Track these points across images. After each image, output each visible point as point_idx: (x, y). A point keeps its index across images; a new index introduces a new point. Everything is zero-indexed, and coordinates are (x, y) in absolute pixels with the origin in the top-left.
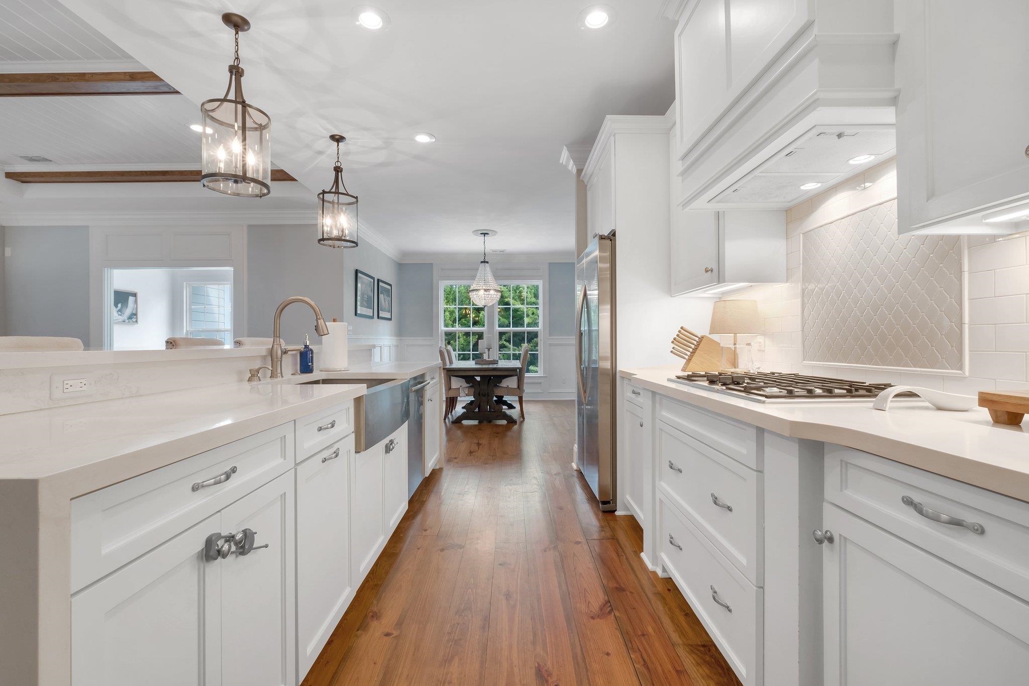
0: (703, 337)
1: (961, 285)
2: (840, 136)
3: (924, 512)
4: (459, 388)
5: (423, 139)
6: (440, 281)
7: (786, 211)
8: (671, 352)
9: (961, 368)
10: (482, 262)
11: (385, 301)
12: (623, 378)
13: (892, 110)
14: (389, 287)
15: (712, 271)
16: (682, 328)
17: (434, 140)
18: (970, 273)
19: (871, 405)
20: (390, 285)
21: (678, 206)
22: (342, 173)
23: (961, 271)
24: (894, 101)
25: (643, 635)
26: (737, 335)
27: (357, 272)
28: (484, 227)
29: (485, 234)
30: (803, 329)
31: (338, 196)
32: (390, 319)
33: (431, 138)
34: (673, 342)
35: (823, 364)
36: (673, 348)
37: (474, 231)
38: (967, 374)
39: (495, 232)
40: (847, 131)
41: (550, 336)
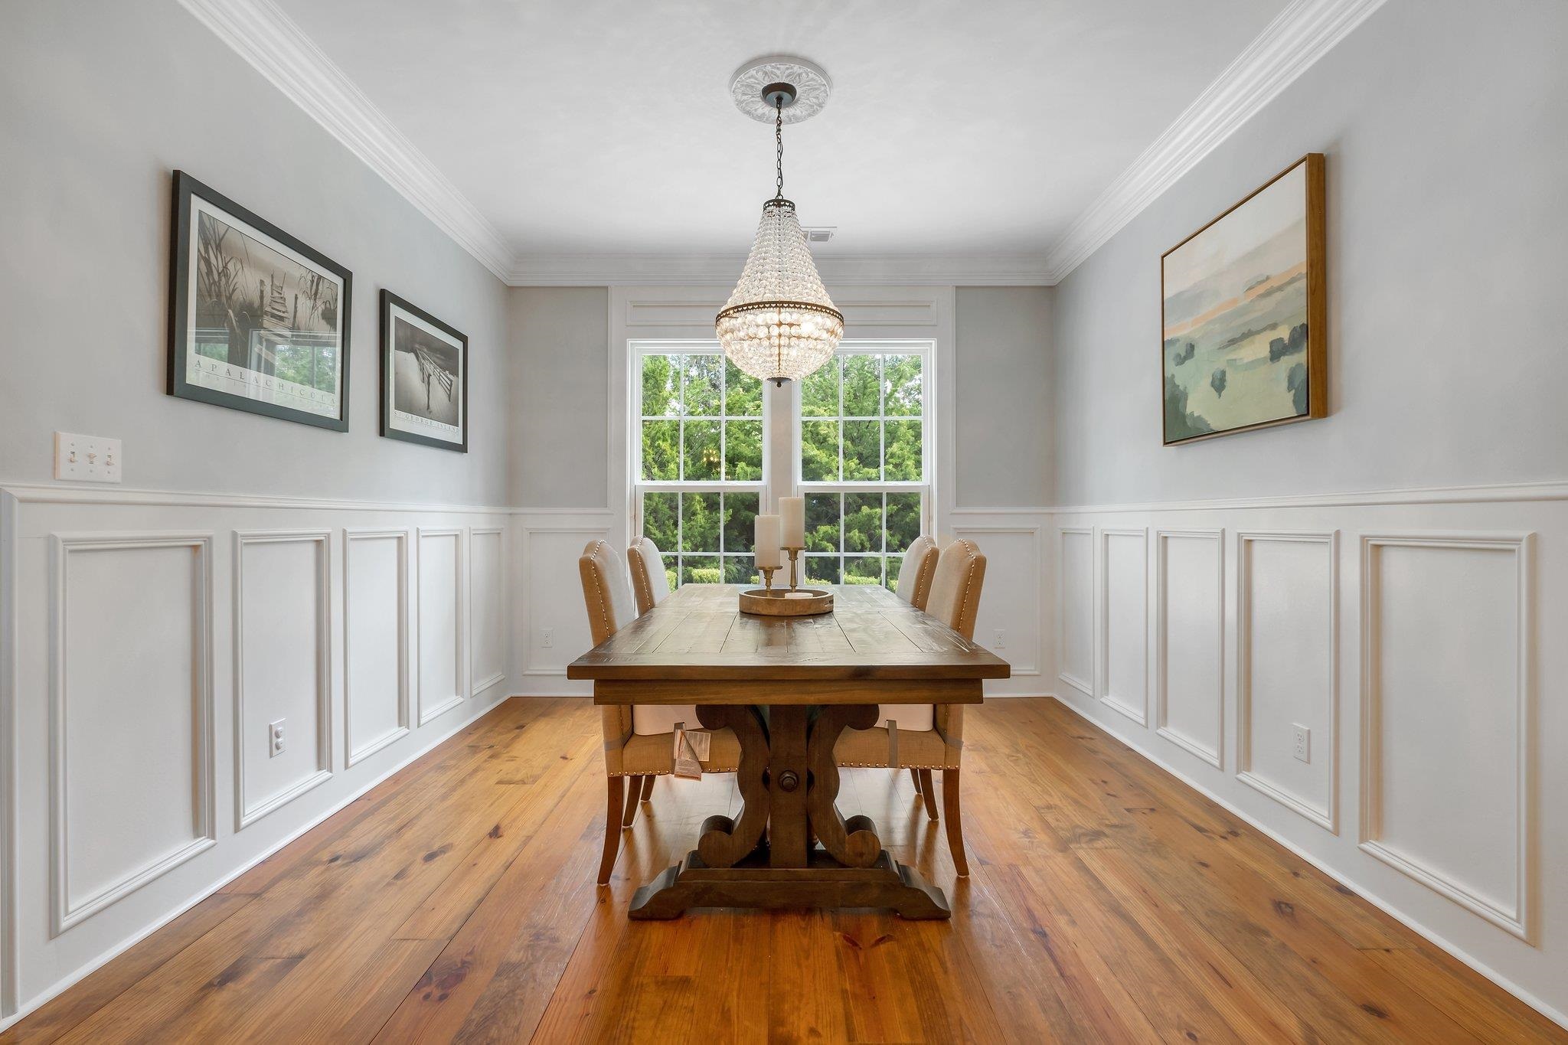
4: (672, 735)
6: (630, 342)
11: (428, 383)
14: (458, 344)
20: (464, 339)
32: (462, 448)
41: (958, 505)
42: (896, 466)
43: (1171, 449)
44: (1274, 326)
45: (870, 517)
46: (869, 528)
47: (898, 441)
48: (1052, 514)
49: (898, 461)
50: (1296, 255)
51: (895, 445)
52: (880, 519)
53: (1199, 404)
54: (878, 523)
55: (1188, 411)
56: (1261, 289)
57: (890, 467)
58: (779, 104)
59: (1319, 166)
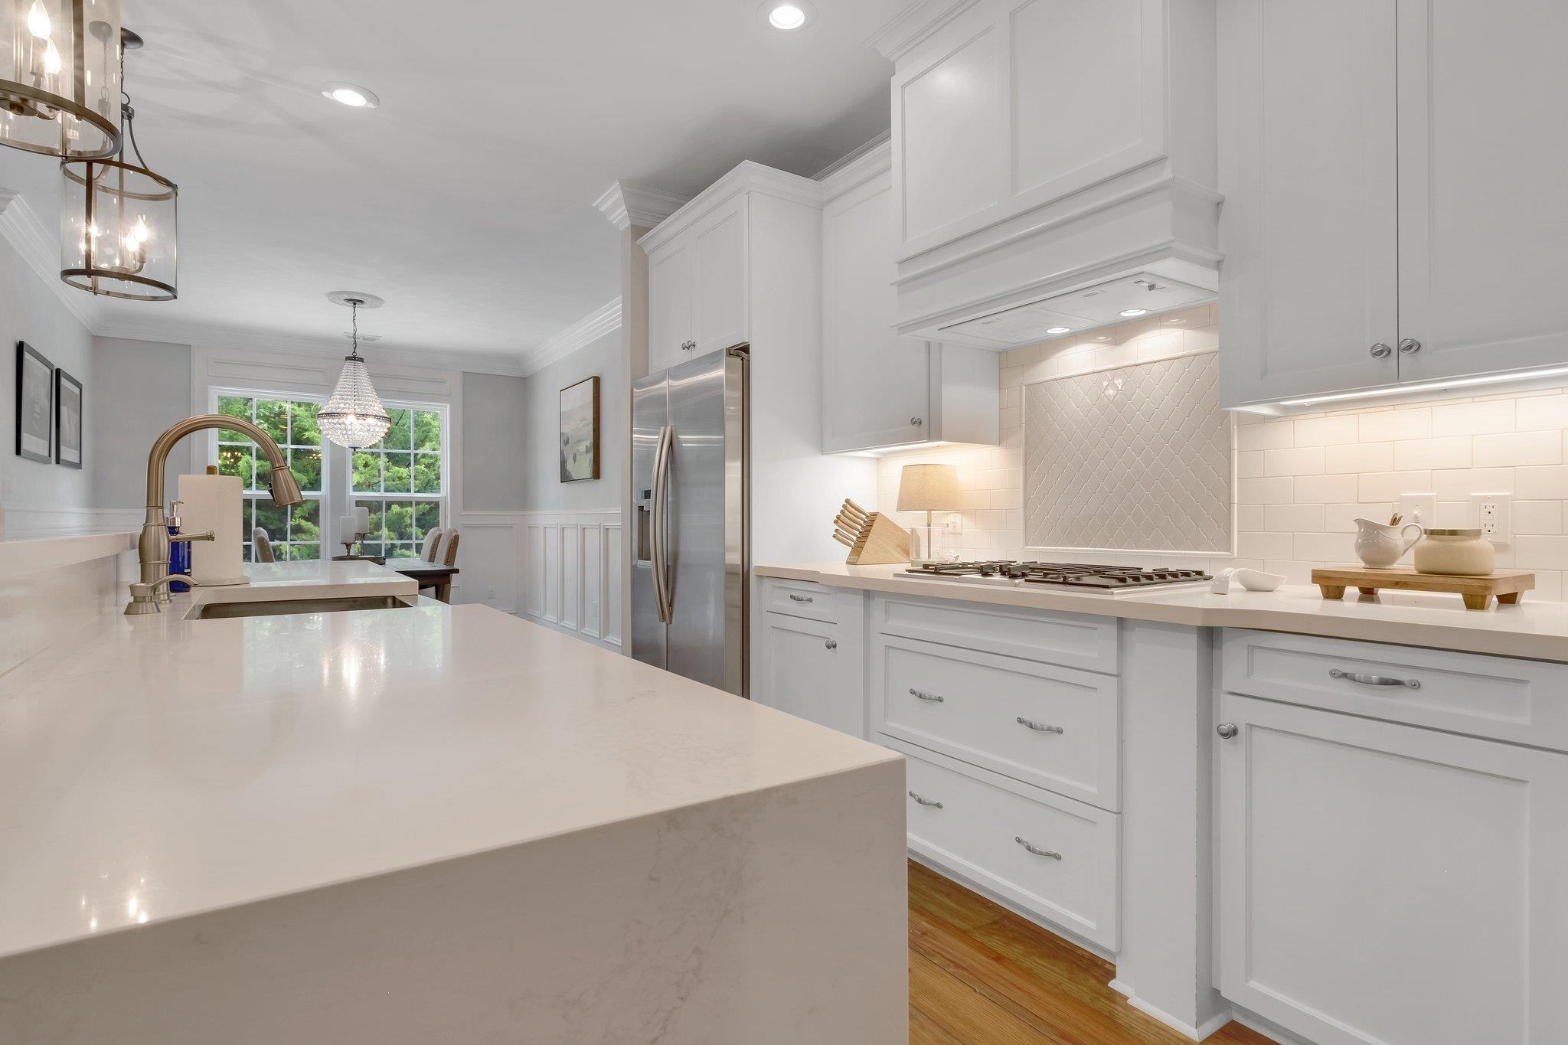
0: (875, 515)
1: (1230, 463)
2: (1152, 287)
3: (1357, 679)
5: (350, 98)
6: (211, 387)
7: (1000, 353)
8: (834, 536)
9: (1229, 549)
10: (348, 358)
11: (69, 423)
12: (761, 577)
13: (1214, 274)
14: (76, 390)
15: (920, 423)
16: (847, 501)
17: (371, 106)
18: (1239, 452)
19: (1209, 588)
20: (80, 386)
21: (892, 327)
22: (133, 121)
23: (1230, 449)
24: (1218, 265)
25: (924, 934)
26: (933, 512)
27: (20, 348)
28: (358, 287)
29: (355, 302)
30: (1026, 505)
31: (121, 175)
32: (78, 466)
33: (369, 101)
34: (836, 522)
35: (1056, 550)
36: (836, 531)
37: (332, 293)
38: (1236, 555)
39: (378, 301)
40: (1159, 284)
41: (465, 508)
42: (428, 466)
43: (565, 484)
44: (586, 440)
45: (401, 516)
46: (400, 527)
47: (431, 441)
48: (524, 515)
49: (430, 461)
51: (427, 445)
52: (411, 517)
53: (569, 466)
54: (409, 522)
55: (567, 468)
56: (584, 423)
57: (423, 467)
58: (355, 304)
59: (597, 381)
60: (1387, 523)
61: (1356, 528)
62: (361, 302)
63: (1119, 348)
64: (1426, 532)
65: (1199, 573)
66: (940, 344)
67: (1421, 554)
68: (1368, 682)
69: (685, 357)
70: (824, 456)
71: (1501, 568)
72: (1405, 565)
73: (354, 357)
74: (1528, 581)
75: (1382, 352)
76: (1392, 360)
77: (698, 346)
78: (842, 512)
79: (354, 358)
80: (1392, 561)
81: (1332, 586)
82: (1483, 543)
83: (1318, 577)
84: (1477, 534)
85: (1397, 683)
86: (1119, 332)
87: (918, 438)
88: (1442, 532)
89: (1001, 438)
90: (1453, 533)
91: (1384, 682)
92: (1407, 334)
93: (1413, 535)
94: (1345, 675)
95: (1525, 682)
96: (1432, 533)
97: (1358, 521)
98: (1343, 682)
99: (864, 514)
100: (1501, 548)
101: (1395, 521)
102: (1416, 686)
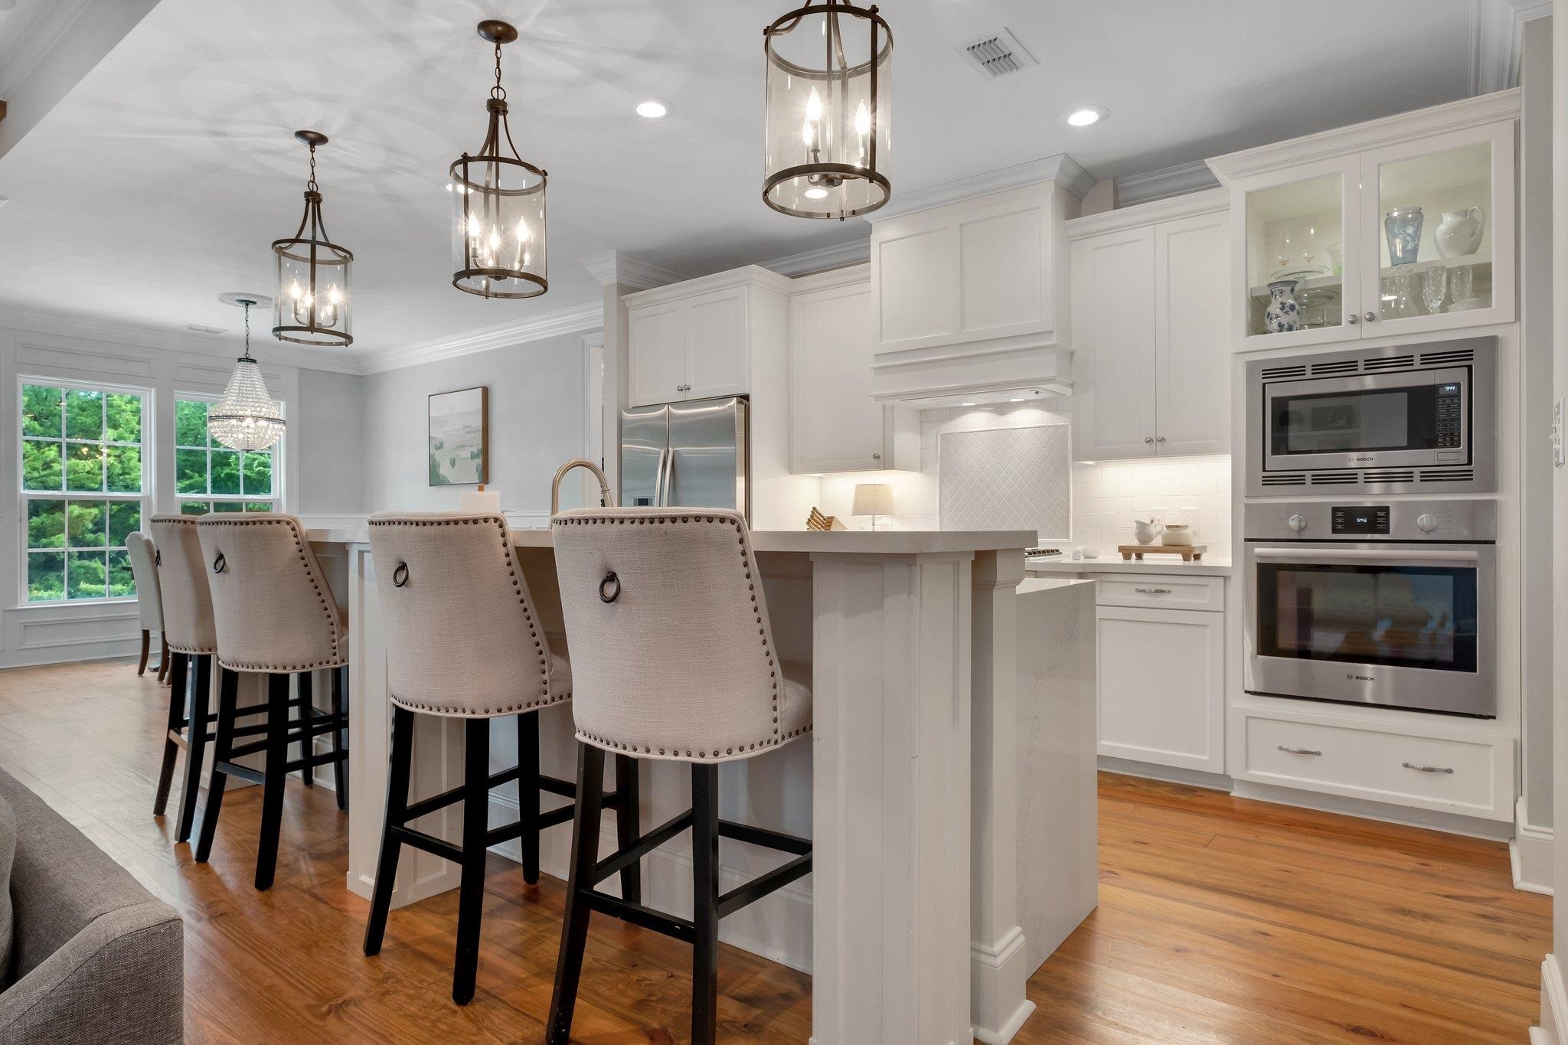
44: (472, 446)
50: (478, 422)
53: (444, 470)
55: (440, 473)
56: (468, 430)
58: (247, 305)
59: (486, 391)
60: (1149, 523)
61: (1135, 525)
62: (254, 303)
63: (1003, 418)
64: (1166, 526)
65: (1057, 551)
66: (893, 407)
67: (1165, 537)
68: (1151, 592)
69: (681, 396)
70: (792, 476)
71: (1195, 543)
72: (1157, 542)
73: (247, 358)
74: (1204, 548)
75: (1149, 441)
76: (1154, 446)
77: (692, 389)
78: (811, 516)
79: (247, 360)
80: (1151, 541)
81: (1126, 552)
82: (1188, 531)
83: (1122, 549)
84: (1187, 527)
85: (1162, 591)
86: (1002, 409)
87: (878, 467)
88: (1173, 527)
89: (922, 467)
90: (1177, 527)
91: (1156, 591)
92: (1160, 435)
93: (1159, 528)
94: (1142, 591)
95: (1207, 585)
96: (1169, 527)
97: (1137, 522)
98: (1141, 594)
99: (823, 517)
100: (1195, 534)
101: (1152, 522)
102: (1169, 592)
